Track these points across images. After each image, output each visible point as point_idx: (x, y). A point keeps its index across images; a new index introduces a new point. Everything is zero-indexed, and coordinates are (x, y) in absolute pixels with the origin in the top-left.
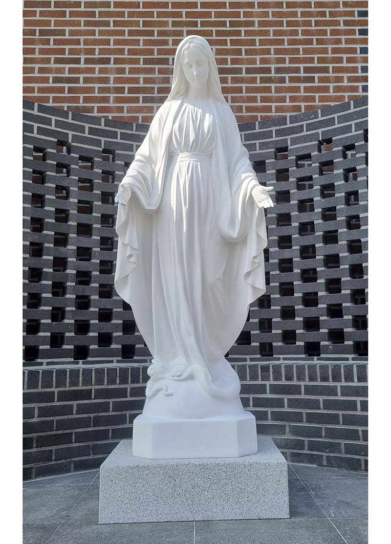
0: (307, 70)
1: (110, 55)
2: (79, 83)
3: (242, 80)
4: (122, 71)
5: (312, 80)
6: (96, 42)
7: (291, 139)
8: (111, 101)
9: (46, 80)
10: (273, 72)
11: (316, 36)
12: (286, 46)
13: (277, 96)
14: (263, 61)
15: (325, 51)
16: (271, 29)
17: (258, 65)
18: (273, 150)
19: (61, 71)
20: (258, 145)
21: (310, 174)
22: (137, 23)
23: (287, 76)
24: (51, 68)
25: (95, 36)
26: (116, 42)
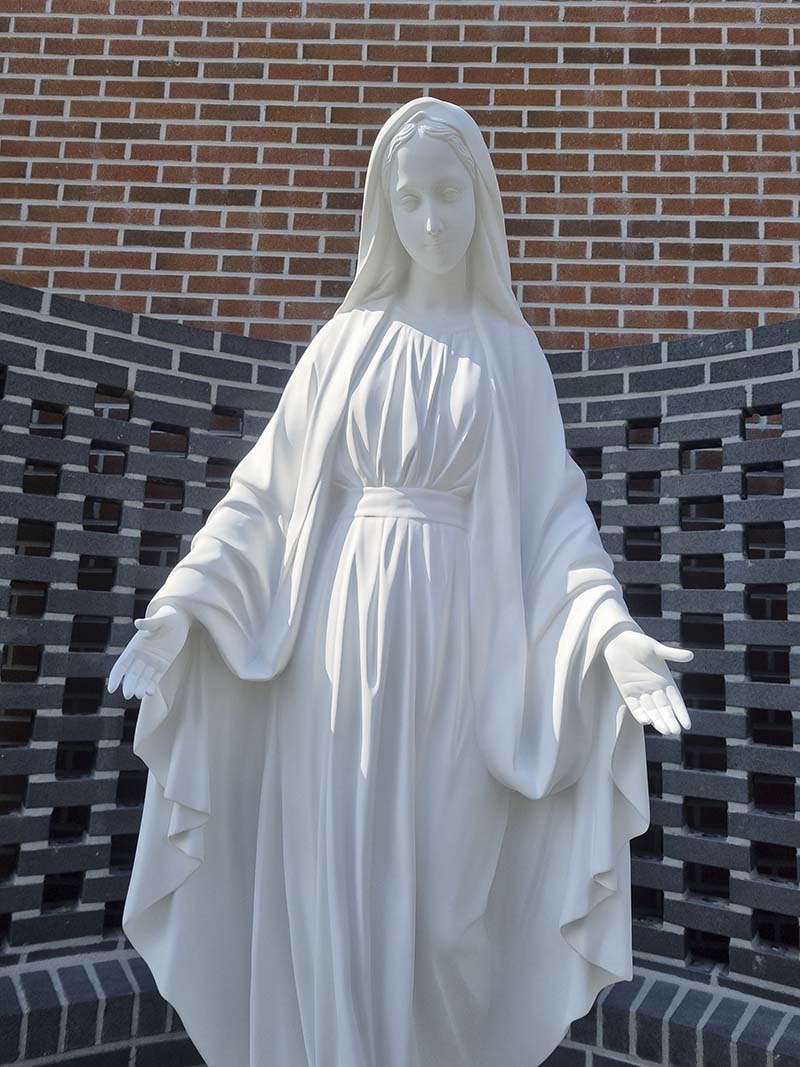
0: (704, 229)
1: (254, 184)
2: (183, 246)
3: (551, 250)
4: (280, 221)
5: (715, 252)
6: (224, 155)
7: (669, 398)
8: (252, 288)
9: (110, 237)
10: (624, 232)
11: (730, 150)
12: (658, 172)
13: (632, 290)
14: (602, 206)
15: (749, 186)
16: (625, 132)
17: (591, 216)
18: (622, 423)
19: (144, 217)
20: (584, 409)
21: (717, 493)
22: (320, 114)
23: (656, 242)
24: (122, 210)
25: (224, 139)
26: (271, 156)
